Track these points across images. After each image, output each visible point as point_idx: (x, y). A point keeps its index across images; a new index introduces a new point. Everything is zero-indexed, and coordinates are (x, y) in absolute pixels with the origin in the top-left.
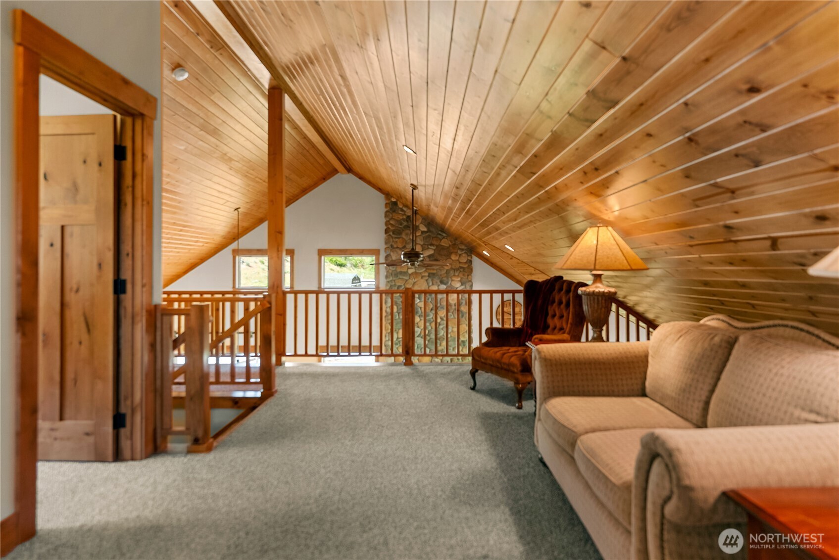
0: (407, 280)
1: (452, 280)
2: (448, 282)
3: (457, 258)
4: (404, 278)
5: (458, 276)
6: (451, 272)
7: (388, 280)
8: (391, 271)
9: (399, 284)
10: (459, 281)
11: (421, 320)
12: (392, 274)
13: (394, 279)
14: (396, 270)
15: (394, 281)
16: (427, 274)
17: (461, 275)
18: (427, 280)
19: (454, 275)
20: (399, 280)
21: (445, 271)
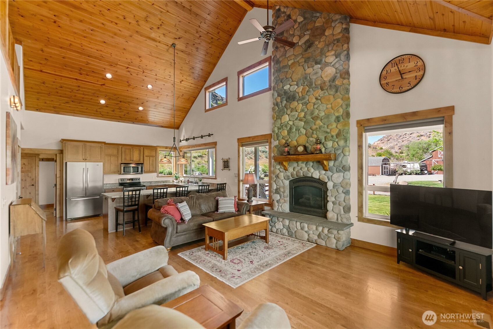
0: (287, 72)
1: (326, 57)
2: (321, 60)
3: (331, 32)
4: (285, 70)
5: (332, 50)
6: (325, 49)
7: (274, 77)
8: (276, 69)
10: (333, 55)
11: (298, 104)
12: (276, 71)
14: (279, 66)
15: (279, 75)
16: (303, 60)
17: (335, 48)
18: (303, 66)
19: (328, 51)
20: (282, 73)
21: (319, 50)
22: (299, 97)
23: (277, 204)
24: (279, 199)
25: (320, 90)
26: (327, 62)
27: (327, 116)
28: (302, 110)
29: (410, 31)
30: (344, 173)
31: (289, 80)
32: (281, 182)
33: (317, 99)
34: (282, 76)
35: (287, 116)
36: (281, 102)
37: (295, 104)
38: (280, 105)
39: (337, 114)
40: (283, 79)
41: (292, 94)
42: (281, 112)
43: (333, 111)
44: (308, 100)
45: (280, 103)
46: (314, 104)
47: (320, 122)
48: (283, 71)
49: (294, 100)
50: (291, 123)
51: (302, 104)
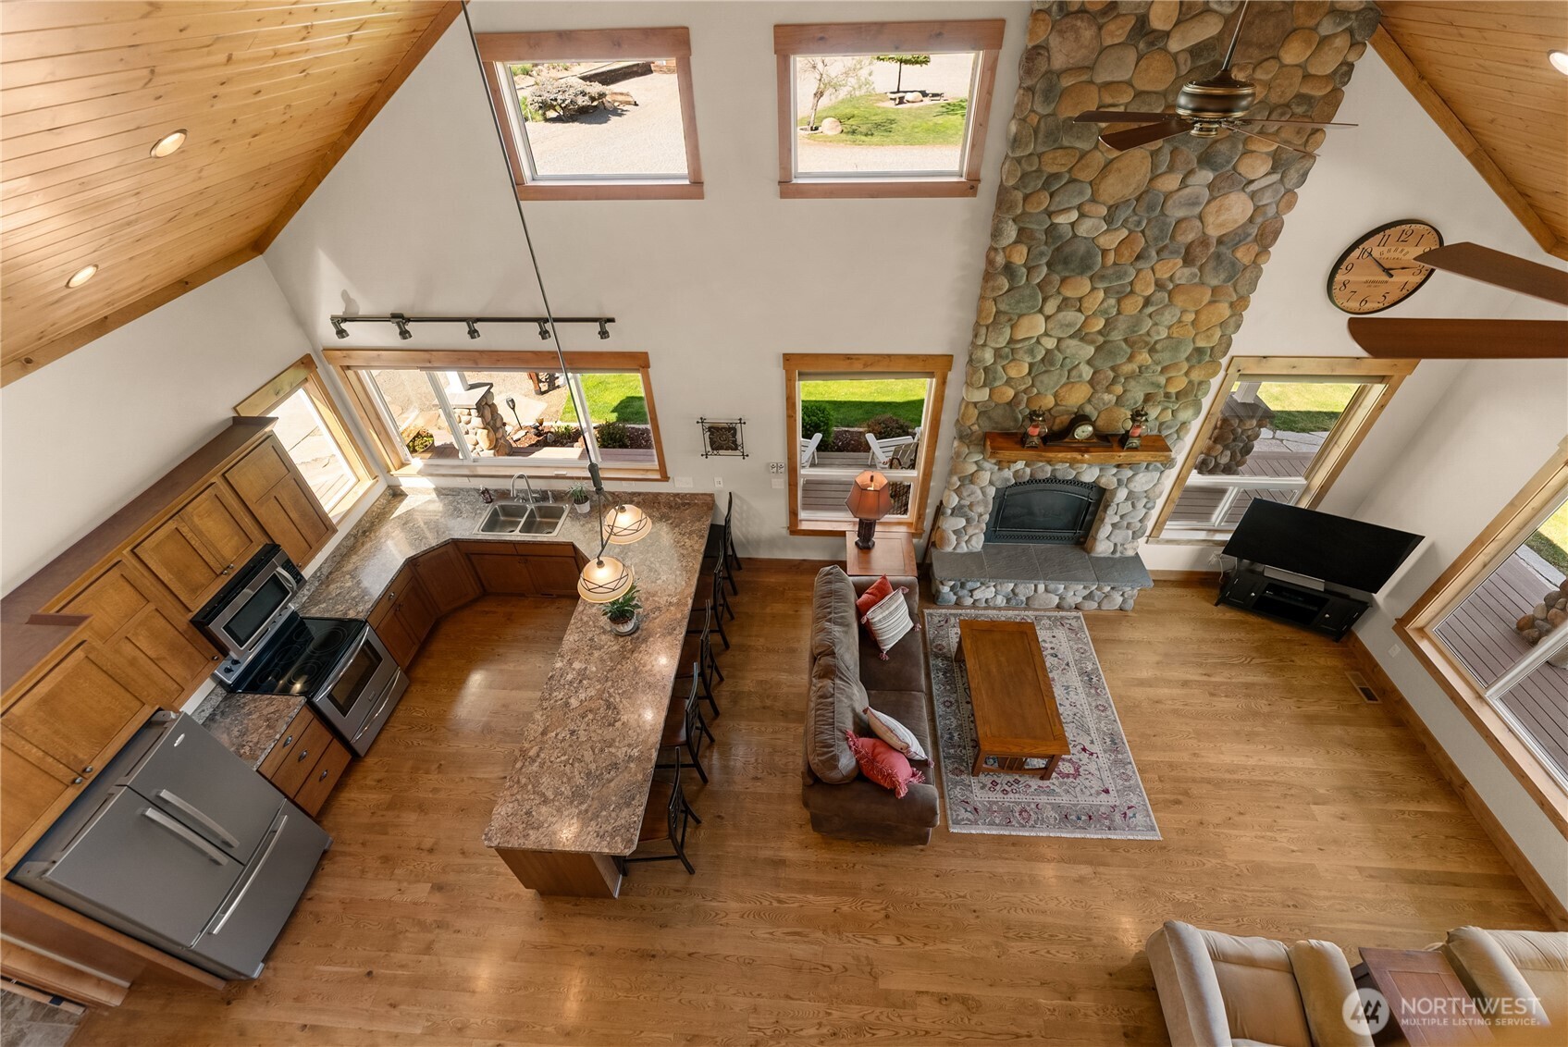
0: (1083, 155)
1: (1247, 152)
3: (1303, 57)
4: (1079, 145)
5: (1277, 134)
7: (1018, 154)
8: (1034, 119)
9: (1054, 169)
10: (1268, 156)
12: (1036, 131)
13: (1040, 149)
14: (1053, 114)
15: (1040, 156)
17: (1286, 131)
19: (1263, 132)
20: (1060, 152)
22: (1103, 266)
23: (953, 538)
24: (964, 527)
25: (1180, 262)
26: (1240, 174)
27: (1174, 344)
28: (1101, 312)
29: (1469, 157)
30: (1162, 472)
31: (1081, 193)
32: (979, 492)
33: (1159, 285)
34: (1056, 163)
35: (1041, 319)
36: (1029, 270)
37: (1080, 287)
38: (1022, 277)
39: (1201, 344)
40: (1056, 176)
41: (1082, 249)
42: (1022, 305)
43: (1194, 332)
44: (1131, 283)
45: (1024, 270)
46: (1147, 302)
47: (1148, 356)
48: (1066, 143)
49: (1082, 273)
50: (1050, 343)
51: (1106, 291)
